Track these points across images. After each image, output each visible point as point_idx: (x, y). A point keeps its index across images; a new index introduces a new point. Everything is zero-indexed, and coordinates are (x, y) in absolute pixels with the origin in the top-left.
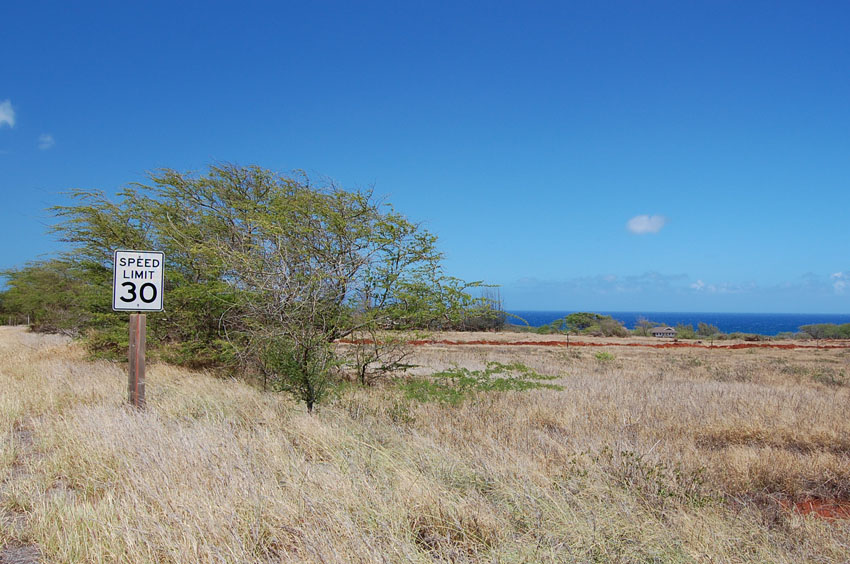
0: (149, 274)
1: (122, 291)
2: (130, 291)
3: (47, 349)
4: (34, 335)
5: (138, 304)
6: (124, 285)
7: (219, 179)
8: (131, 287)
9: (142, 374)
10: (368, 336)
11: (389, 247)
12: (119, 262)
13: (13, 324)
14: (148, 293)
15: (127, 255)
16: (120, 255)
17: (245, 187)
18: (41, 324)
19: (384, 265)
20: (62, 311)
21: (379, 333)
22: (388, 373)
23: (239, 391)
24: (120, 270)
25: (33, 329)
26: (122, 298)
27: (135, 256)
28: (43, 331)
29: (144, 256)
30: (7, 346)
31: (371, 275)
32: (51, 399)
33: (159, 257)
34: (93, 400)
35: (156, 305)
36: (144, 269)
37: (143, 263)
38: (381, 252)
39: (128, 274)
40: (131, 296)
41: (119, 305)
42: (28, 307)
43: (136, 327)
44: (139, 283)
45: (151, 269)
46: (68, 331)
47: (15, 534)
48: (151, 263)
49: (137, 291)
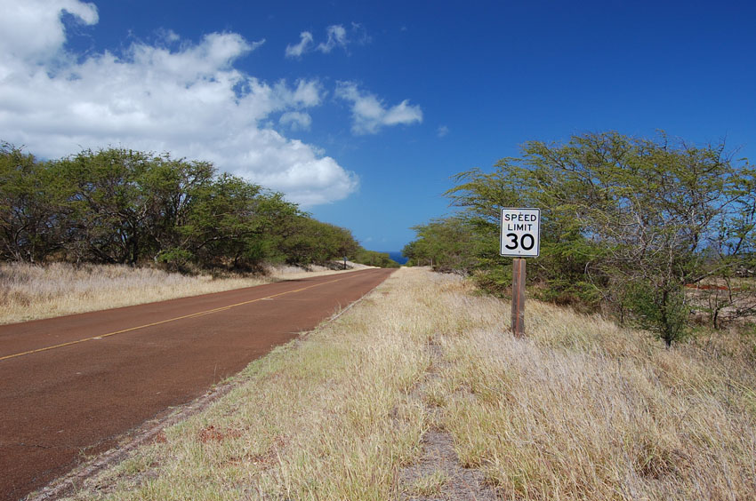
0: (528, 227)
1: (507, 241)
2: (513, 241)
3: (447, 285)
4: (436, 274)
5: (519, 251)
6: (508, 235)
7: (578, 147)
8: (513, 238)
9: (522, 307)
10: (721, 282)
11: (744, 199)
12: (504, 217)
13: (420, 266)
14: (527, 242)
15: (510, 212)
16: (505, 212)
17: (603, 151)
18: (441, 266)
19: (739, 216)
20: (455, 256)
21: (733, 280)
22: (741, 318)
23: (604, 326)
24: (505, 224)
25: (435, 269)
26: (507, 246)
27: (517, 212)
28: (442, 271)
29: (524, 212)
30: (419, 281)
31: (725, 226)
32: (453, 323)
33: (536, 213)
34: (483, 326)
35: (534, 252)
36: (524, 223)
37: (523, 218)
38: (736, 205)
39: (512, 227)
40: (513, 245)
41: (505, 251)
42: (431, 253)
43: (517, 270)
44: (520, 234)
45: (530, 222)
46: (459, 271)
47: (435, 422)
48: (529, 218)
49: (519, 241)
